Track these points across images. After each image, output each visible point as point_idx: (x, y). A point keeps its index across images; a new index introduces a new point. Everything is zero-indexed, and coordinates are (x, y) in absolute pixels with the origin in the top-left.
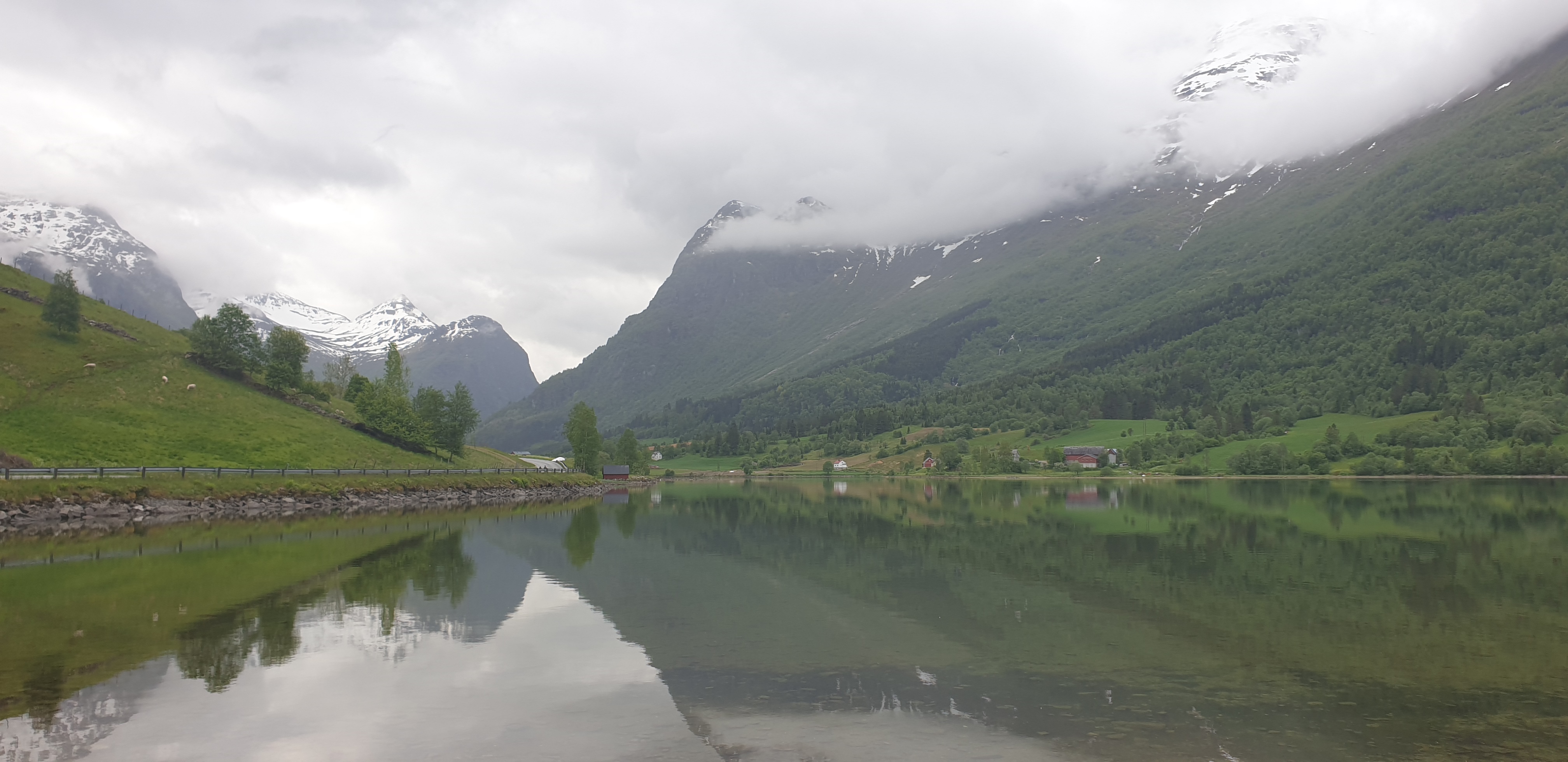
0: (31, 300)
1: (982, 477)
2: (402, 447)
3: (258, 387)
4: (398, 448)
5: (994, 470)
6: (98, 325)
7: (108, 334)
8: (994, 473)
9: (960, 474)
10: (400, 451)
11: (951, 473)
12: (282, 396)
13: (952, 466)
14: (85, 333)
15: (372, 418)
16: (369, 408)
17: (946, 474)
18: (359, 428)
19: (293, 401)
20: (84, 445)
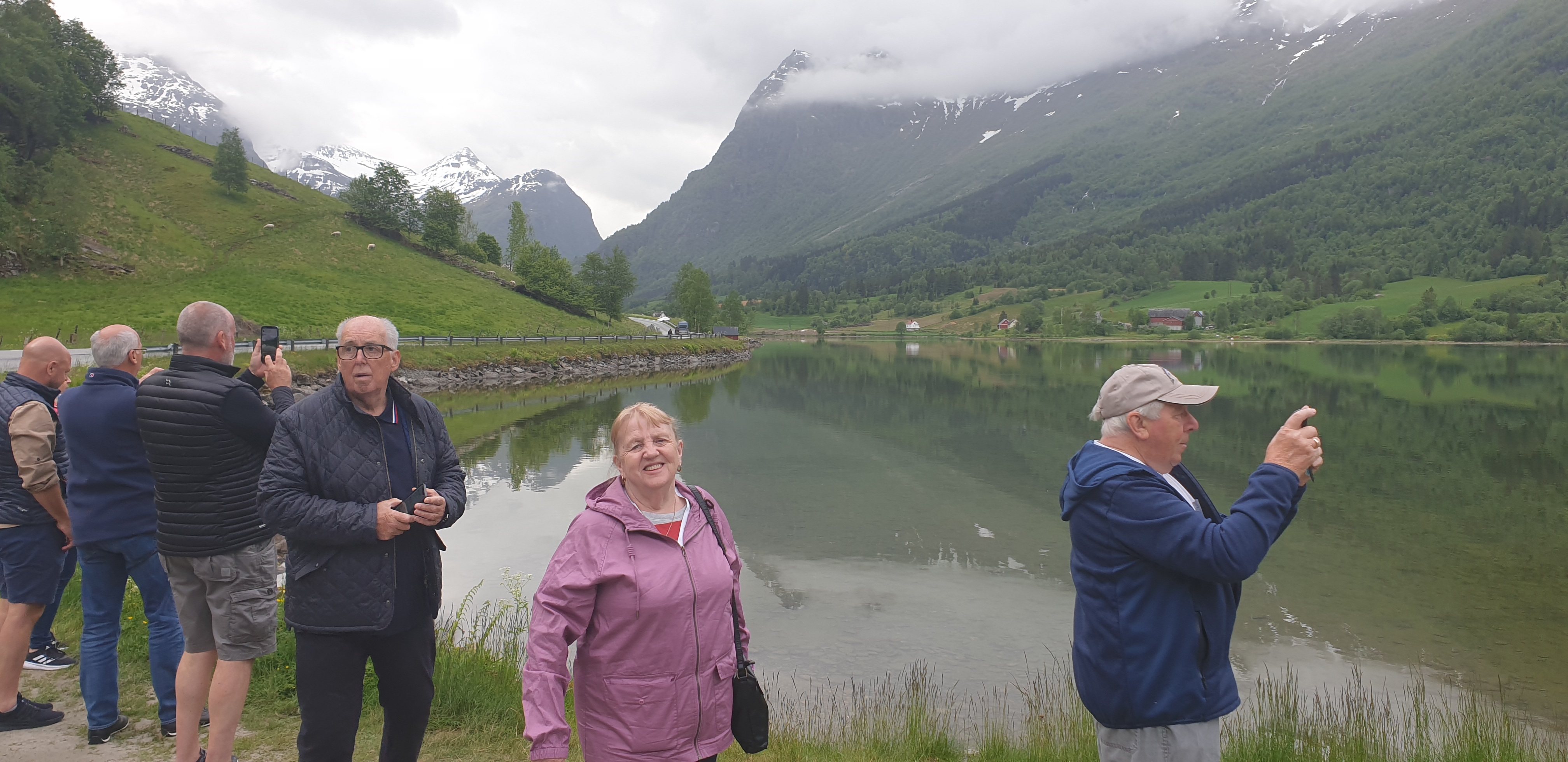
0: (194, 158)
1: (1064, 340)
2: (567, 311)
3: (416, 247)
4: (563, 311)
5: (1077, 332)
6: (260, 184)
7: (270, 193)
8: (1077, 336)
9: (1042, 337)
10: (568, 315)
11: (1032, 335)
12: (441, 257)
13: (1033, 327)
14: (252, 192)
15: (535, 280)
16: (531, 270)
17: (1028, 336)
18: (520, 290)
19: (452, 261)
20: (287, 309)
